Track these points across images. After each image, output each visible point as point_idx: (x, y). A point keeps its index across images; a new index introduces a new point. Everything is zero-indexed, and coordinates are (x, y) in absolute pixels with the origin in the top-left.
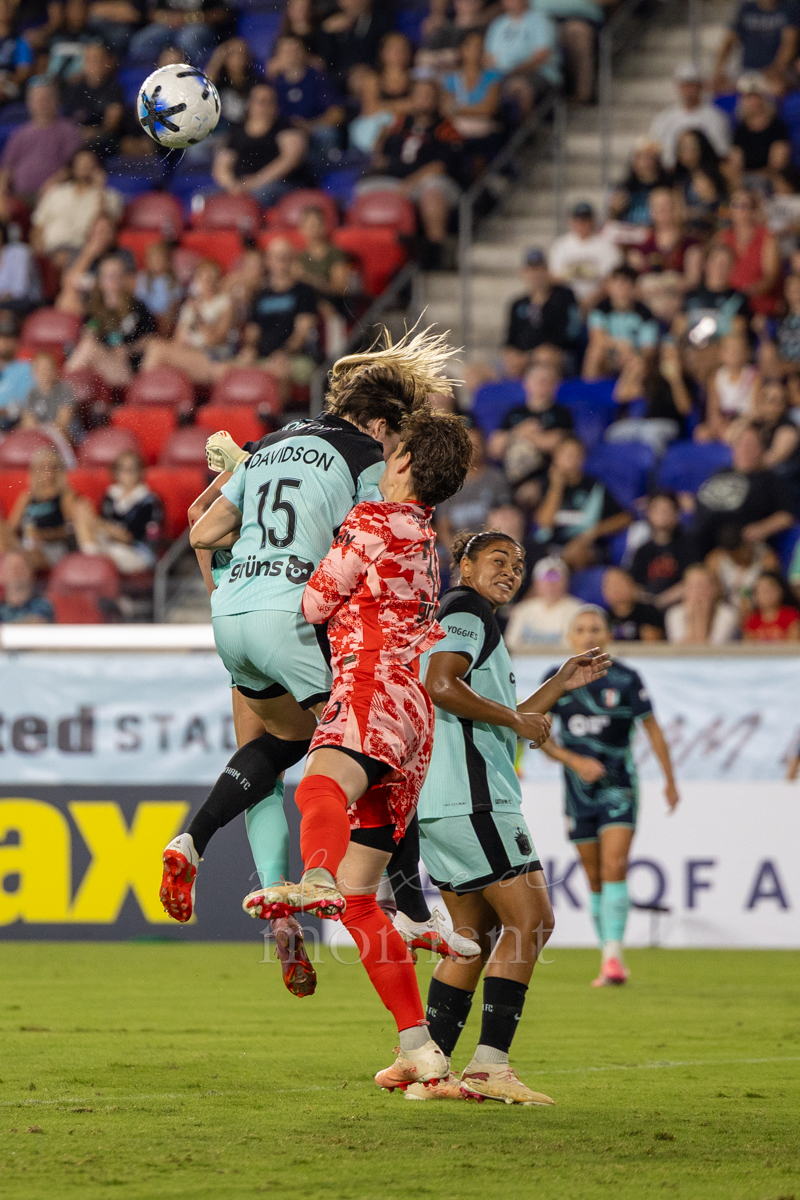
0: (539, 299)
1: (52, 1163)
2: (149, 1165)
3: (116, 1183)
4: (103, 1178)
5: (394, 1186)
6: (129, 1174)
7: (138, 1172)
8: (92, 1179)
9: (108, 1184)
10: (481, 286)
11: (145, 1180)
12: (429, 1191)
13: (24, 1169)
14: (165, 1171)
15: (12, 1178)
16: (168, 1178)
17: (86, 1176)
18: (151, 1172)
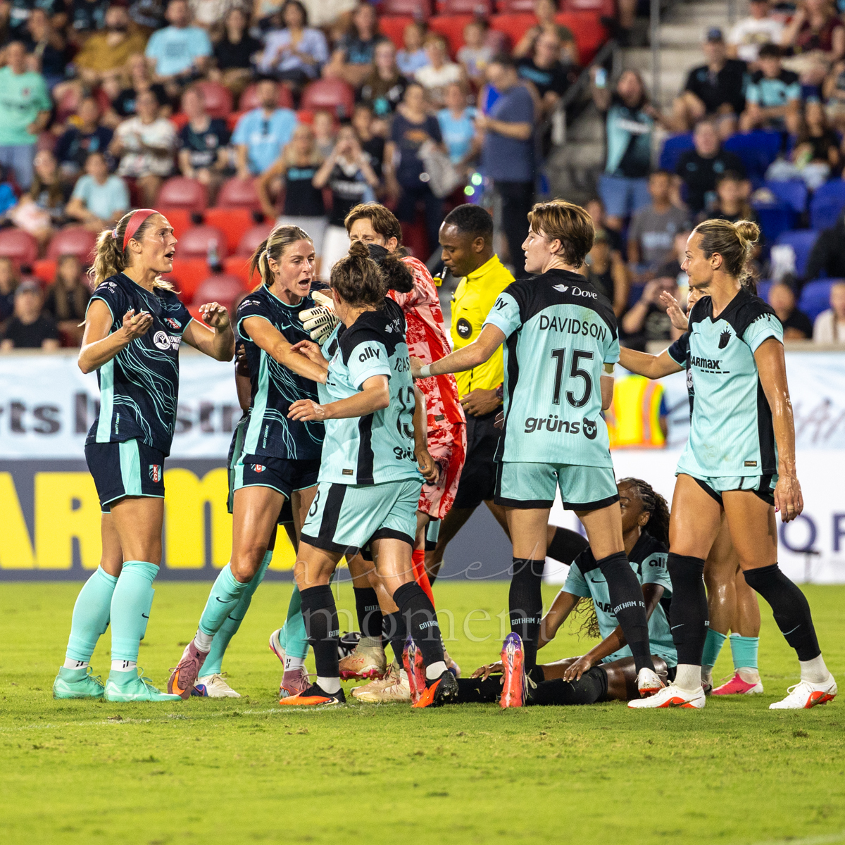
0: (715, 68)
1: (312, 758)
2: (388, 759)
3: (361, 773)
4: (351, 769)
5: (582, 775)
6: (371, 766)
7: (379, 764)
8: (342, 770)
9: (354, 774)
10: (667, 57)
11: (383, 771)
12: (609, 779)
13: (289, 763)
14: (401, 764)
15: (278, 770)
16: (402, 770)
17: (337, 769)
18: (390, 765)
